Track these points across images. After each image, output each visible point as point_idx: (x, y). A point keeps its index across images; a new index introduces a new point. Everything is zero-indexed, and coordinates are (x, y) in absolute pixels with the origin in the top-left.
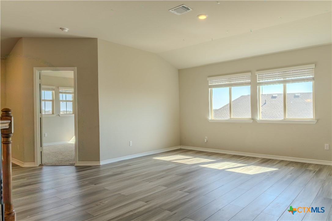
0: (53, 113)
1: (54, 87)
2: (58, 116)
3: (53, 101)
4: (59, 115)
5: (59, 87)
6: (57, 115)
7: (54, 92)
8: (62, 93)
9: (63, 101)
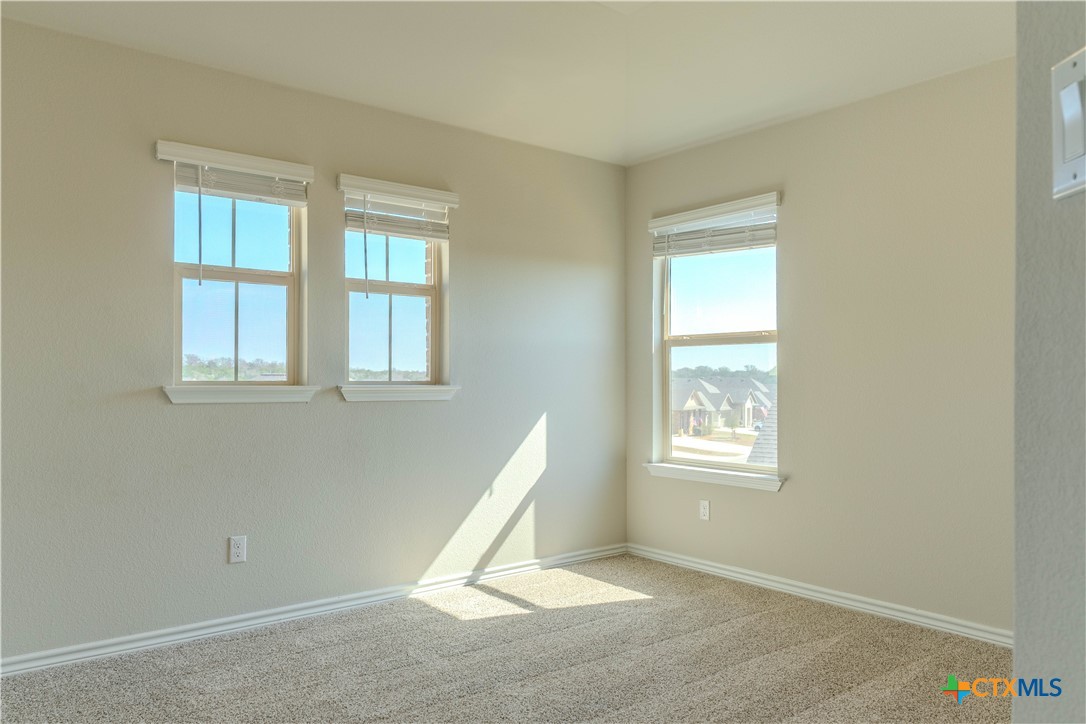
0: (295, 379)
1: (305, 175)
2: (336, 398)
3: (293, 281)
4: (338, 390)
5: (344, 179)
6: (330, 390)
7: (304, 211)
8: (360, 220)
9: (368, 286)
